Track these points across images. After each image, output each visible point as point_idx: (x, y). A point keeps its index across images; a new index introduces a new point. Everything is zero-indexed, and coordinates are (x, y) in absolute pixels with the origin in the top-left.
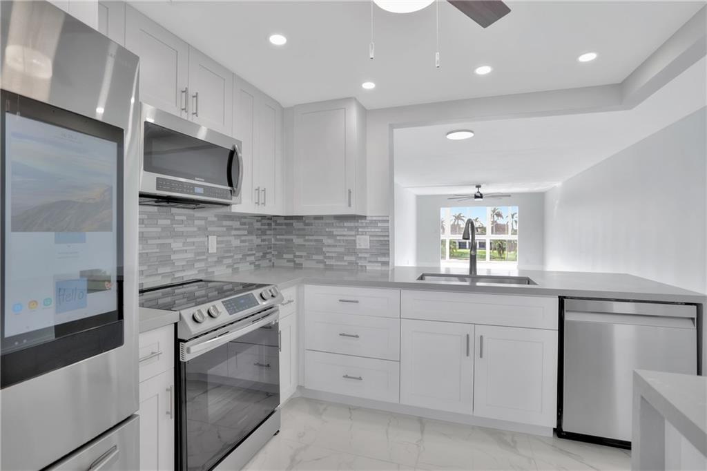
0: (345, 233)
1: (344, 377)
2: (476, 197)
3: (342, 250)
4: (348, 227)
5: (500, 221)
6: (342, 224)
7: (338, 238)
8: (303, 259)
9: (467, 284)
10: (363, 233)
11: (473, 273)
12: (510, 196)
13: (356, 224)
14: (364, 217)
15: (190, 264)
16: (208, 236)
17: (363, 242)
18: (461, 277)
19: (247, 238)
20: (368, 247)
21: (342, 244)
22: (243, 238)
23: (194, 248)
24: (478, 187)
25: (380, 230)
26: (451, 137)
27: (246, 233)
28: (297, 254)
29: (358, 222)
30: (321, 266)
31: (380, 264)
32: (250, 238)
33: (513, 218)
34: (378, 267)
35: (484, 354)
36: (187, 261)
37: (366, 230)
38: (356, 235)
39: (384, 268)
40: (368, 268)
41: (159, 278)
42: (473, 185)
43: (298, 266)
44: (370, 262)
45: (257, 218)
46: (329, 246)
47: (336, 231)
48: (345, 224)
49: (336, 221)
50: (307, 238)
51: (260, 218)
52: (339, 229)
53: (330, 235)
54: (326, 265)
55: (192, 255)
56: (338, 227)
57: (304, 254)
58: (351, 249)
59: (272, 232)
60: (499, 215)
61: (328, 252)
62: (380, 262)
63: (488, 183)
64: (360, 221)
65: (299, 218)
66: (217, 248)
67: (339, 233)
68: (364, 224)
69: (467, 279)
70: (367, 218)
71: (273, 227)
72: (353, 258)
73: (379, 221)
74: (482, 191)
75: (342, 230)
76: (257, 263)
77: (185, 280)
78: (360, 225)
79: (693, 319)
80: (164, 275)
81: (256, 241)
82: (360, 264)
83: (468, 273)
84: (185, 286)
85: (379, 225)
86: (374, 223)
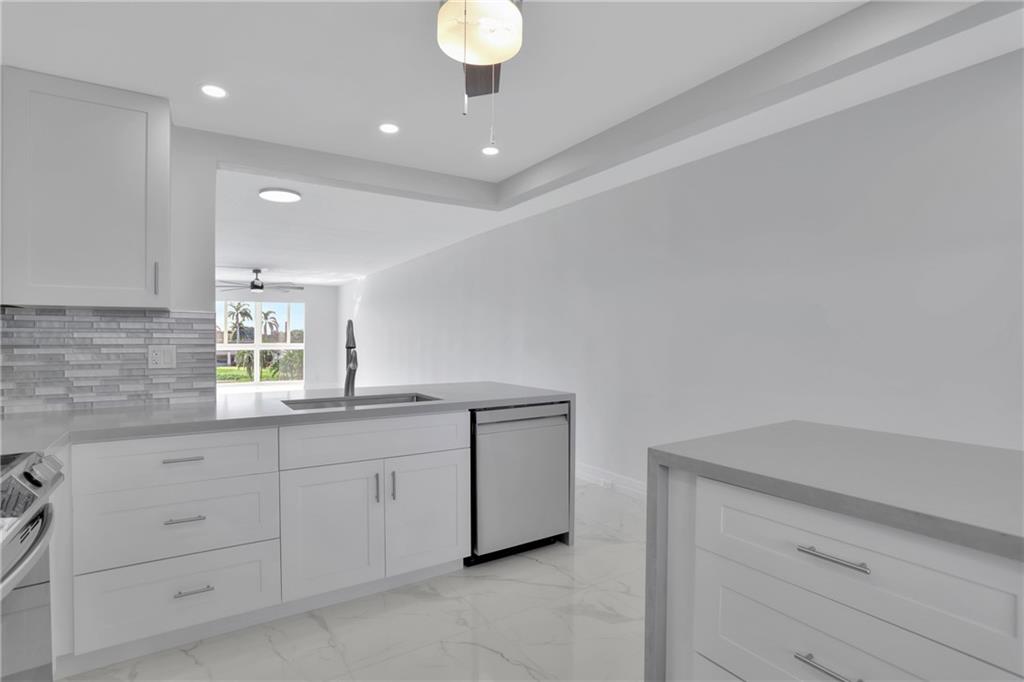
0: (120, 342)
1: (176, 597)
2: (254, 286)
3: (115, 372)
4: (128, 331)
5: (247, 323)
6: (114, 325)
7: (104, 350)
9: (343, 409)
10: (163, 342)
11: (350, 394)
12: (302, 288)
13: (148, 326)
14: (164, 312)
17: (163, 356)
18: (335, 402)
20: (174, 366)
21: (114, 361)
24: (257, 271)
25: (197, 336)
26: (265, 195)
29: (151, 322)
30: (60, 407)
31: (197, 394)
33: (266, 318)
34: (192, 400)
35: (397, 494)
37: (168, 336)
38: (146, 346)
39: (204, 400)
40: (172, 402)
42: (249, 268)
44: (175, 391)
47: (99, 338)
48: (122, 325)
49: (98, 319)
50: (16, 351)
52: (105, 335)
53: (83, 346)
54: (72, 405)
56: (102, 330)
58: (136, 368)
60: (246, 314)
61: (77, 378)
62: (197, 389)
63: (272, 267)
64: (155, 320)
67: (106, 342)
68: (165, 326)
69: (343, 403)
70: (172, 315)
72: (140, 387)
73: (195, 319)
74: (263, 278)
75: (115, 335)
78: (156, 326)
79: (565, 415)
82: (154, 397)
83: (342, 394)
85: (196, 326)
86: (186, 324)
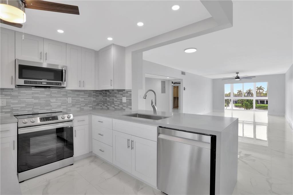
2: (236, 78)
3: (119, 103)
4: (120, 94)
8: (109, 106)
10: (124, 96)
14: (124, 90)
15: (60, 106)
16: (67, 98)
17: (124, 100)
19: (88, 98)
20: (126, 102)
21: (119, 100)
22: (86, 98)
23: (61, 101)
24: (237, 73)
25: (129, 95)
27: (87, 96)
28: (108, 104)
32: (89, 98)
36: (58, 105)
38: (122, 97)
39: (130, 110)
40: (126, 110)
41: (46, 110)
43: (108, 109)
44: (126, 108)
45: (94, 91)
46: (116, 101)
50: (110, 98)
51: (95, 91)
52: (118, 95)
53: (116, 97)
54: (115, 109)
55: (60, 104)
57: (109, 104)
58: (121, 102)
59: (102, 96)
61: (115, 103)
62: (129, 108)
64: (123, 92)
65: (108, 91)
66: (72, 102)
67: (118, 97)
68: (125, 93)
70: (126, 90)
71: (102, 94)
72: (122, 106)
73: (129, 91)
76: (93, 107)
77: (57, 111)
80: (47, 110)
81: (93, 99)
82: (124, 109)
84: (56, 113)
85: (129, 93)
86: (127, 92)
